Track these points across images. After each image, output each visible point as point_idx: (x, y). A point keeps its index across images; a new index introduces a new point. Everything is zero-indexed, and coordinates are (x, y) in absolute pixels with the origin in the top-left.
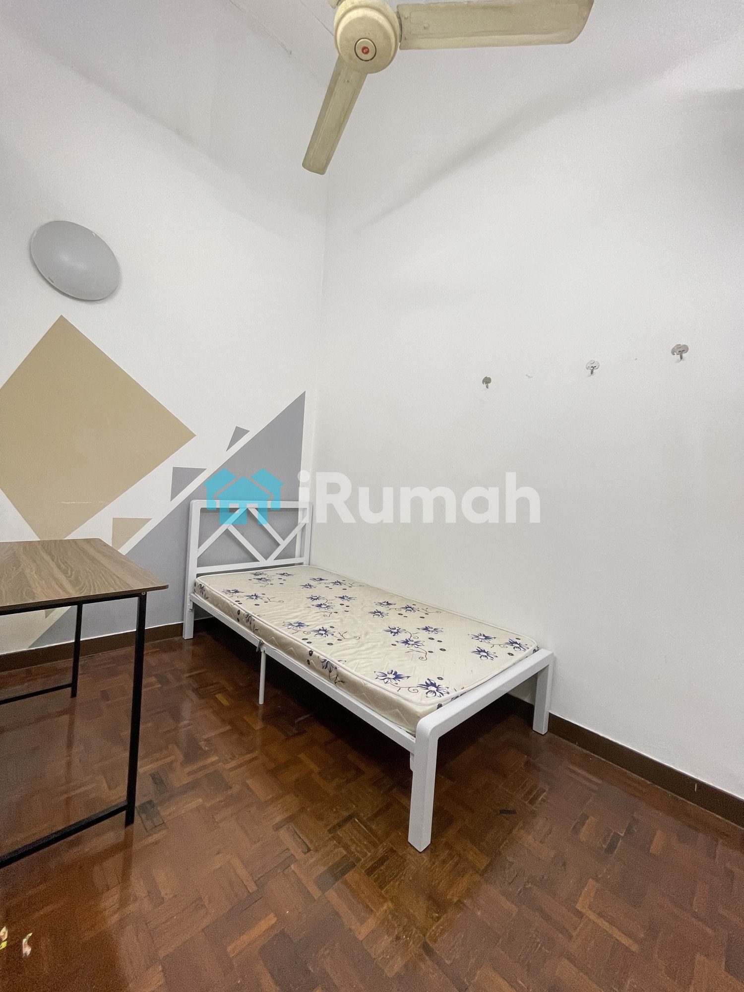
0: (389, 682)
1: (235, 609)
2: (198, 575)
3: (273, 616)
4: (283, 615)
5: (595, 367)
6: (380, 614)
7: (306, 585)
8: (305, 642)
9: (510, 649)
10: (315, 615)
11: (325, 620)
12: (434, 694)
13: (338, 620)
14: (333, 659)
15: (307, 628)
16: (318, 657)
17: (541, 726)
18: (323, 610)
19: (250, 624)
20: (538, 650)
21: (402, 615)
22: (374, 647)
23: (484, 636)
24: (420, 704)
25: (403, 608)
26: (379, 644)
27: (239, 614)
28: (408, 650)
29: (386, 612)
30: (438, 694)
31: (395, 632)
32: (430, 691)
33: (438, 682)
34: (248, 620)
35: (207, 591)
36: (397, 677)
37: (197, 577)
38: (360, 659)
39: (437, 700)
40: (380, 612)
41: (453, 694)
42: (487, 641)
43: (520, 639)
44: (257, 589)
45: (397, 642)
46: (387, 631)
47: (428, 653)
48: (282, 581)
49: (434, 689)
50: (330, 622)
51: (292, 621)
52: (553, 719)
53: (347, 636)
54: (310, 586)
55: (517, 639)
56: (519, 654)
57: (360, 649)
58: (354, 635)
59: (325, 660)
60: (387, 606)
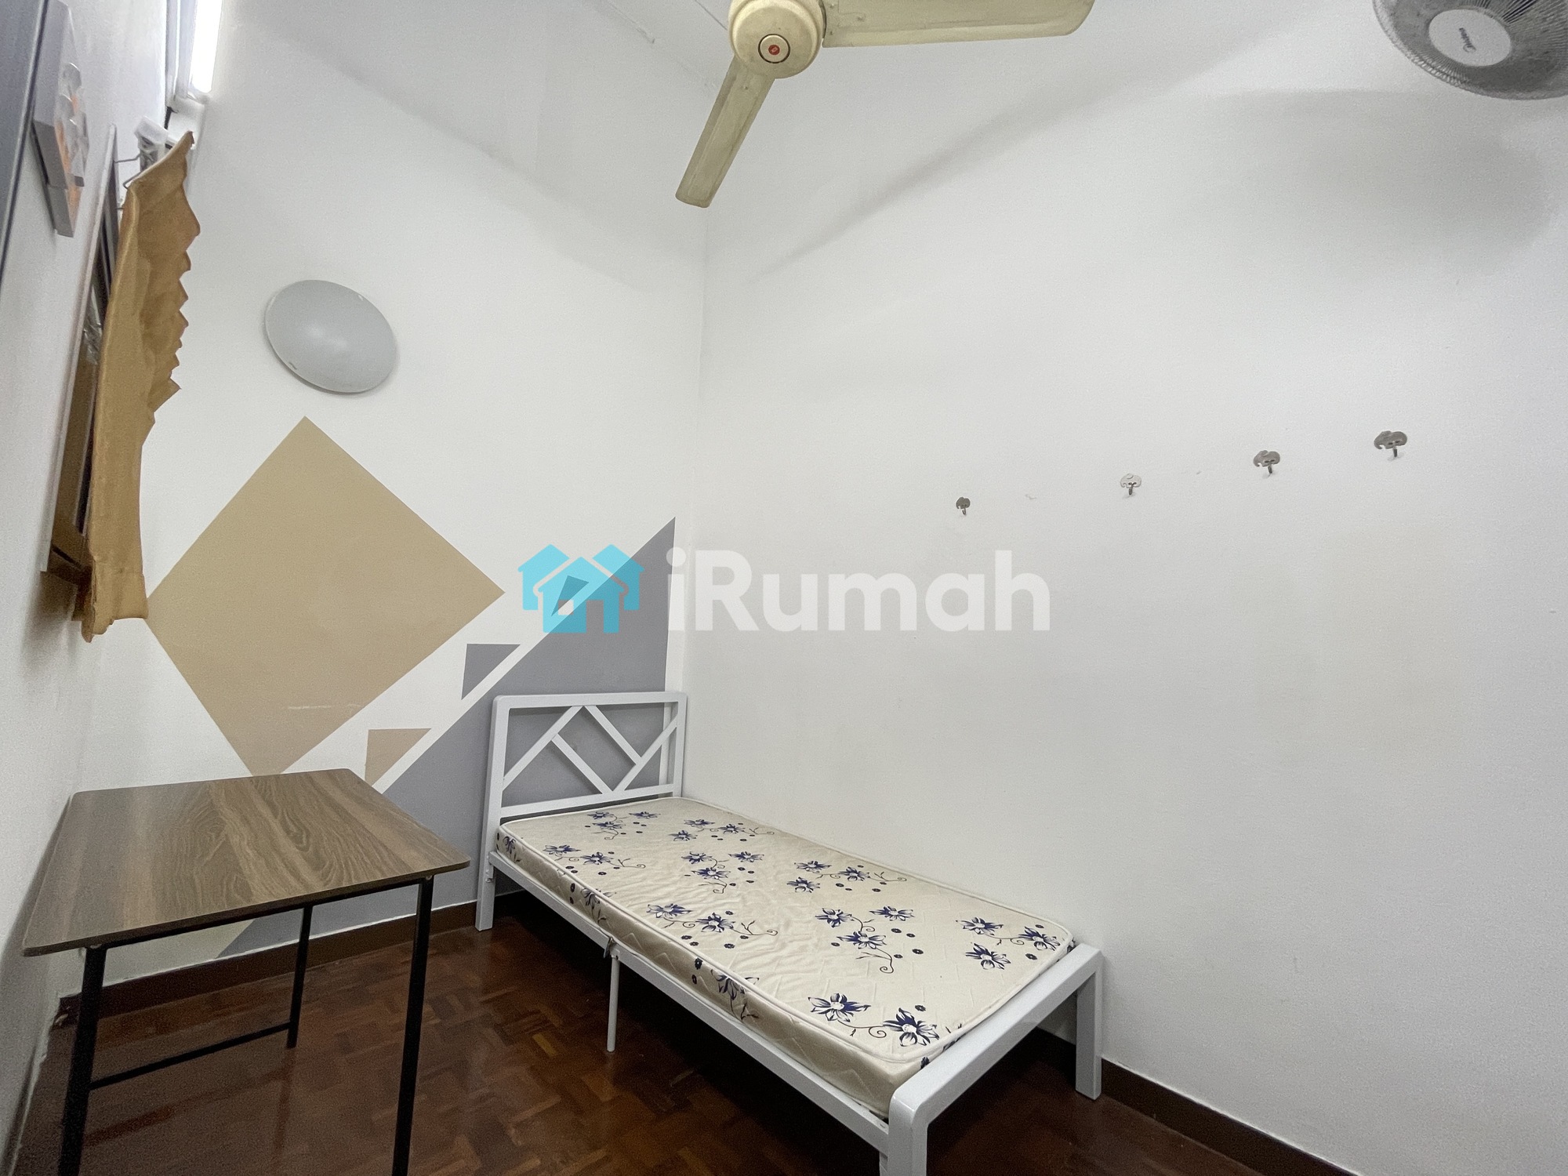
0: (835, 1017)
1: (565, 880)
2: (504, 821)
3: (631, 895)
4: (648, 892)
5: (1135, 483)
6: (805, 885)
7: (680, 834)
8: (686, 943)
9: (1029, 946)
10: (699, 891)
11: (717, 899)
12: (914, 1039)
13: (738, 900)
14: (737, 975)
15: (688, 916)
16: (712, 971)
17: (1090, 1084)
18: (711, 880)
19: (593, 908)
20: (1075, 947)
21: (843, 886)
22: (803, 949)
23: (982, 922)
24: (893, 1061)
25: (842, 873)
26: (809, 943)
27: (573, 890)
28: (860, 953)
29: (815, 882)
30: (920, 1039)
31: (834, 919)
32: (905, 1034)
33: (918, 1016)
34: (589, 901)
35: (519, 849)
36: (849, 1007)
37: (501, 824)
38: (781, 973)
39: (918, 1051)
40: (805, 882)
41: (946, 1039)
42: (989, 933)
43: (1042, 927)
44: (598, 843)
45: (840, 938)
46: (821, 918)
47: (894, 958)
48: (639, 828)
49: (912, 1029)
50: (724, 904)
51: (663, 903)
52: (1108, 1069)
53: (754, 929)
54: (687, 835)
55: (1037, 926)
56: (1046, 956)
57: (779, 954)
58: (767, 927)
59: (724, 977)
60: (816, 870)
